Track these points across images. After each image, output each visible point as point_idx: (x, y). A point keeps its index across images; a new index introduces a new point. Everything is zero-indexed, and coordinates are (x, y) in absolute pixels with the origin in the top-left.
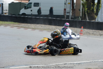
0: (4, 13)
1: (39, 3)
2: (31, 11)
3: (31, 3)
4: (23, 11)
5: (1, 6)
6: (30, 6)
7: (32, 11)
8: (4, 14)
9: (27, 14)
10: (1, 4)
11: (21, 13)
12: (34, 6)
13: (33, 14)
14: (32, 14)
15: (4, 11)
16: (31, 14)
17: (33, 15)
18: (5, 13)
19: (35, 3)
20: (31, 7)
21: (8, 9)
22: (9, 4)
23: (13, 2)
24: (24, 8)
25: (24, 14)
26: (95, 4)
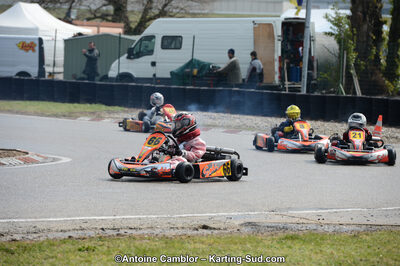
0: (47, 74)
1: (181, 37)
2: (153, 64)
3: (151, 38)
5: (37, 48)
6: (147, 47)
7: (157, 65)
9: (135, 75)
10: (37, 42)
11: (113, 73)
12: (164, 47)
13: (157, 76)
14: (154, 75)
15: (49, 65)
16: (151, 76)
17: (159, 79)
18: (51, 74)
19: (164, 38)
20: (151, 52)
21: (60, 58)
22: (66, 41)
23: (80, 34)
24: (126, 55)
25: (125, 77)
26: (384, 39)
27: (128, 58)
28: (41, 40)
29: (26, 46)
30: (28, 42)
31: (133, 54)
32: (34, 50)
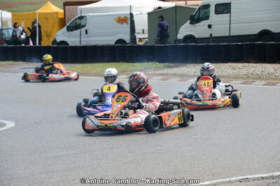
0: (138, 40)
2: (210, 26)
3: (207, 6)
4: (185, 30)
5: (129, 21)
6: (205, 13)
7: (212, 27)
8: (138, 43)
9: (197, 36)
10: (129, 16)
11: (180, 36)
12: (217, 12)
13: (213, 35)
14: (211, 35)
15: (138, 33)
16: (209, 36)
18: (140, 40)
19: (217, 6)
20: (207, 18)
21: (146, 28)
22: (149, 14)
23: (160, 8)
24: (189, 21)
25: (189, 38)
27: (191, 23)
28: (131, 15)
29: (121, 20)
30: (123, 17)
31: (195, 20)
32: (127, 23)
